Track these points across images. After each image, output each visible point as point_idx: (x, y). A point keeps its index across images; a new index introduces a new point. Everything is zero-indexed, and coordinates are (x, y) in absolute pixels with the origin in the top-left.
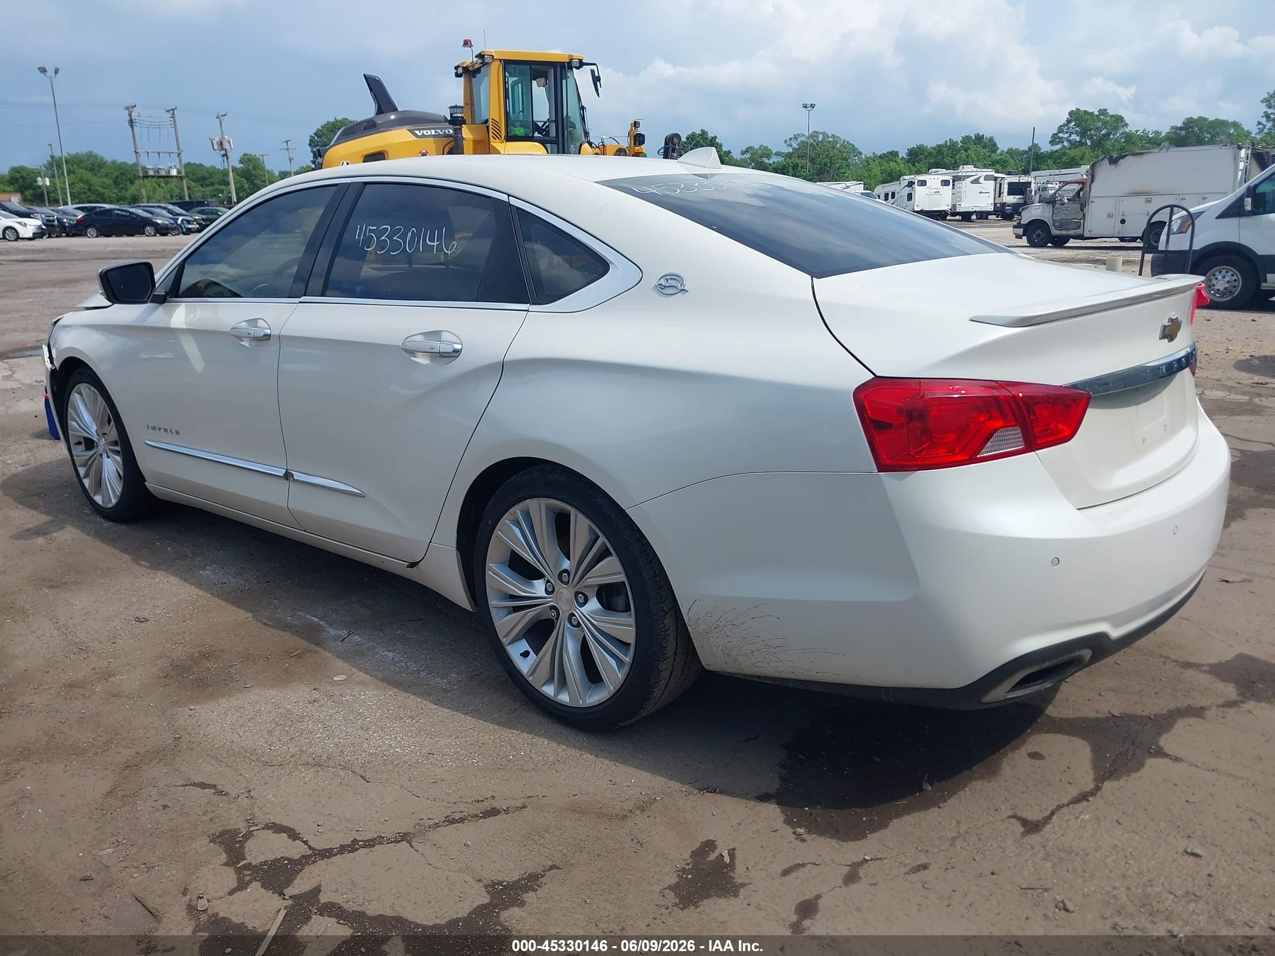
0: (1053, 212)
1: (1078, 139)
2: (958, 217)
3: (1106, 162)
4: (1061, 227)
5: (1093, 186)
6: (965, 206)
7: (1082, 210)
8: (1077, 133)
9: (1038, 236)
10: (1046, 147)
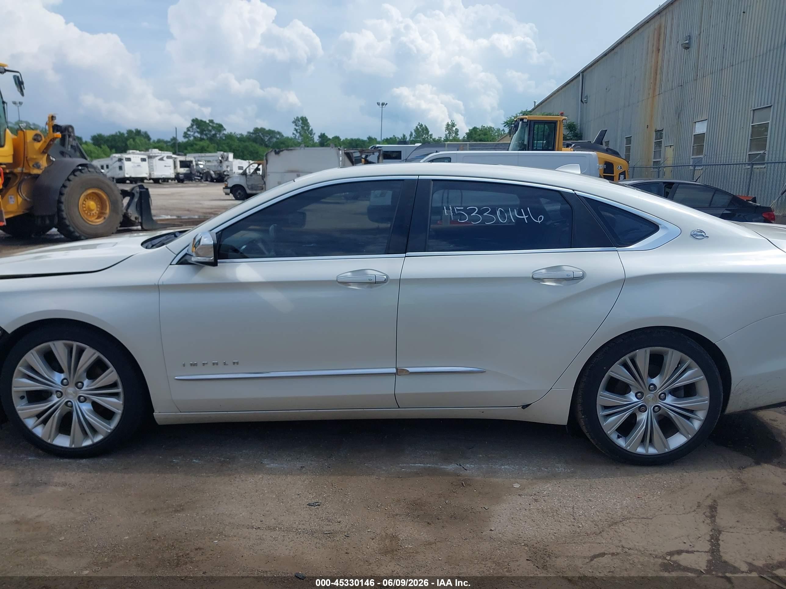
0: (247, 180)
1: (199, 136)
2: (151, 181)
3: (273, 153)
4: (252, 189)
5: (268, 166)
6: (157, 174)
7: (263, 179)
8: (198, 132)
9: (239, 194)
10: (181, 139)
